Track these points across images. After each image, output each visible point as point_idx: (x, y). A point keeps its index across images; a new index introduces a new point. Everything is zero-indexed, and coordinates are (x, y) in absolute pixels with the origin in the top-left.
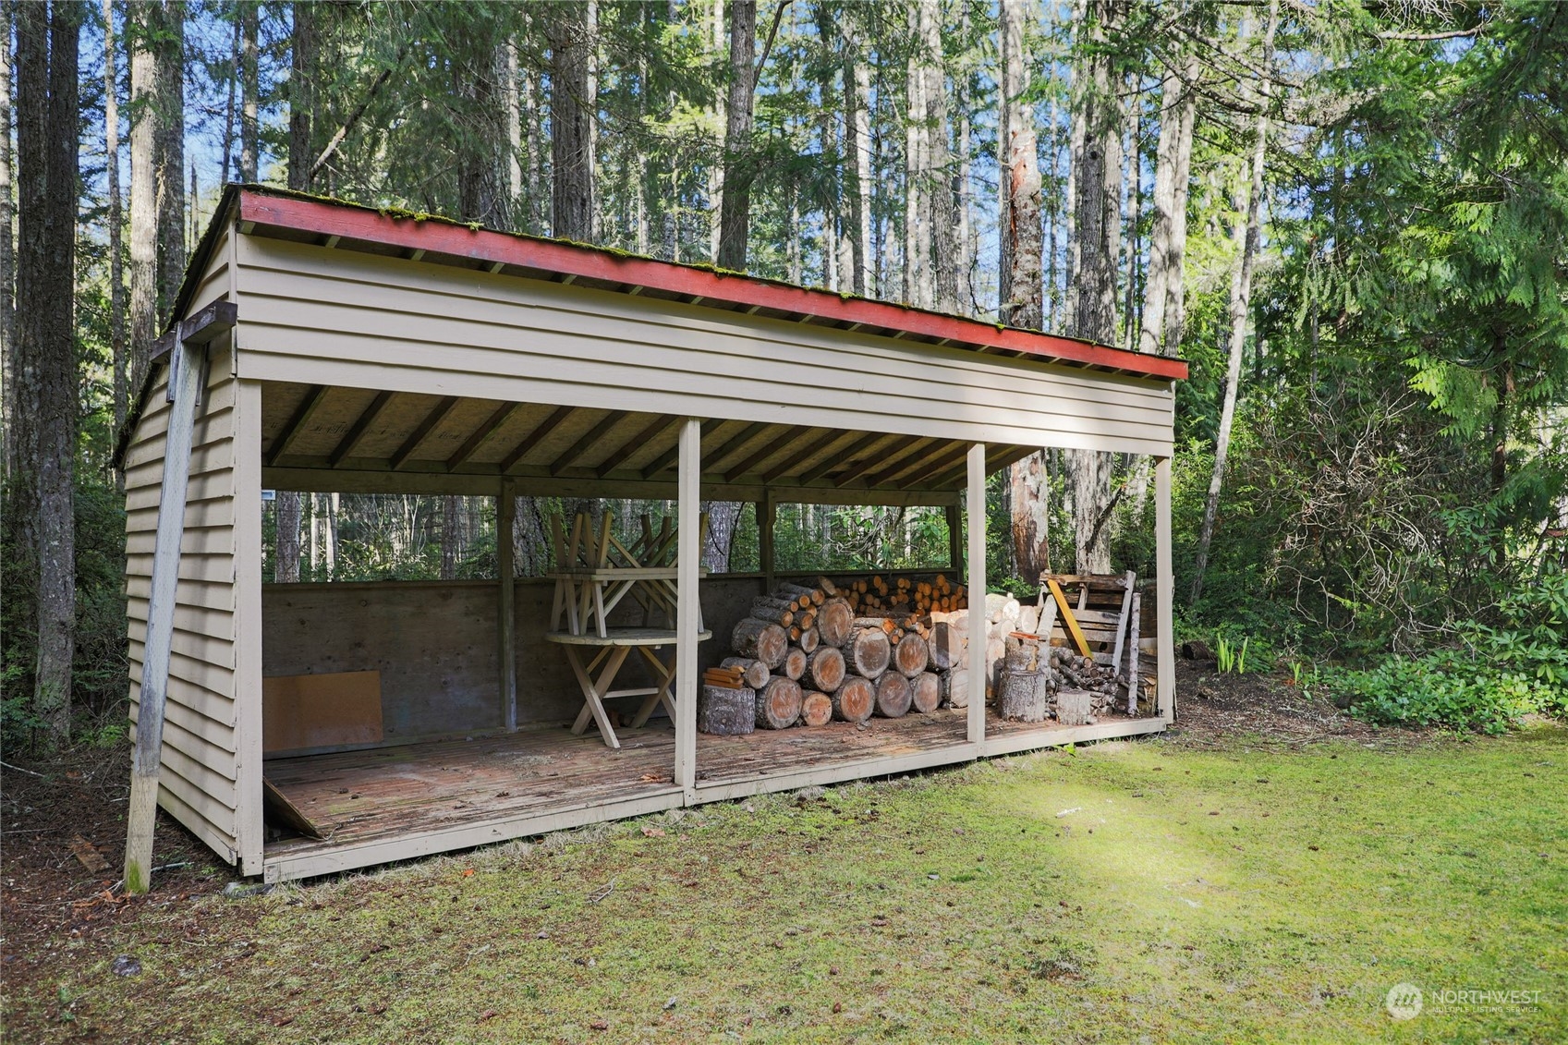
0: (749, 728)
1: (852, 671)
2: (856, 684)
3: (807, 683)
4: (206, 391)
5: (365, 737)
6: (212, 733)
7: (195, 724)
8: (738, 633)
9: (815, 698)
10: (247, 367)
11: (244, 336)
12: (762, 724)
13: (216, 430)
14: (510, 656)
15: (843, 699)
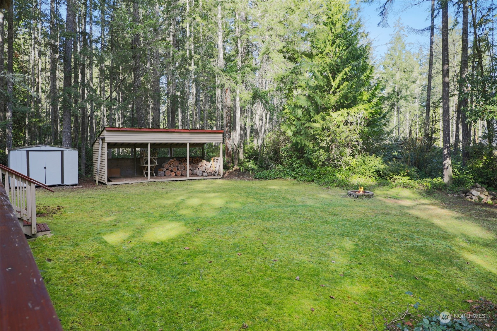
0: (163, 176)
1: (178, 169)
2: (179, 171)
3: (171, 171)
4: (102, 143)
5: (118, 176)
6: (103, 172)
7: (101, 172)
8: (163, 165)
9: (172, 173)
10: (106, 141)
11: (106, 139)
12: (165, 176)
13: (103, 146)
14: (135, 167)
15: (177, 173)
